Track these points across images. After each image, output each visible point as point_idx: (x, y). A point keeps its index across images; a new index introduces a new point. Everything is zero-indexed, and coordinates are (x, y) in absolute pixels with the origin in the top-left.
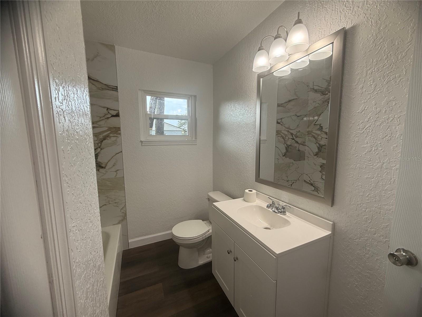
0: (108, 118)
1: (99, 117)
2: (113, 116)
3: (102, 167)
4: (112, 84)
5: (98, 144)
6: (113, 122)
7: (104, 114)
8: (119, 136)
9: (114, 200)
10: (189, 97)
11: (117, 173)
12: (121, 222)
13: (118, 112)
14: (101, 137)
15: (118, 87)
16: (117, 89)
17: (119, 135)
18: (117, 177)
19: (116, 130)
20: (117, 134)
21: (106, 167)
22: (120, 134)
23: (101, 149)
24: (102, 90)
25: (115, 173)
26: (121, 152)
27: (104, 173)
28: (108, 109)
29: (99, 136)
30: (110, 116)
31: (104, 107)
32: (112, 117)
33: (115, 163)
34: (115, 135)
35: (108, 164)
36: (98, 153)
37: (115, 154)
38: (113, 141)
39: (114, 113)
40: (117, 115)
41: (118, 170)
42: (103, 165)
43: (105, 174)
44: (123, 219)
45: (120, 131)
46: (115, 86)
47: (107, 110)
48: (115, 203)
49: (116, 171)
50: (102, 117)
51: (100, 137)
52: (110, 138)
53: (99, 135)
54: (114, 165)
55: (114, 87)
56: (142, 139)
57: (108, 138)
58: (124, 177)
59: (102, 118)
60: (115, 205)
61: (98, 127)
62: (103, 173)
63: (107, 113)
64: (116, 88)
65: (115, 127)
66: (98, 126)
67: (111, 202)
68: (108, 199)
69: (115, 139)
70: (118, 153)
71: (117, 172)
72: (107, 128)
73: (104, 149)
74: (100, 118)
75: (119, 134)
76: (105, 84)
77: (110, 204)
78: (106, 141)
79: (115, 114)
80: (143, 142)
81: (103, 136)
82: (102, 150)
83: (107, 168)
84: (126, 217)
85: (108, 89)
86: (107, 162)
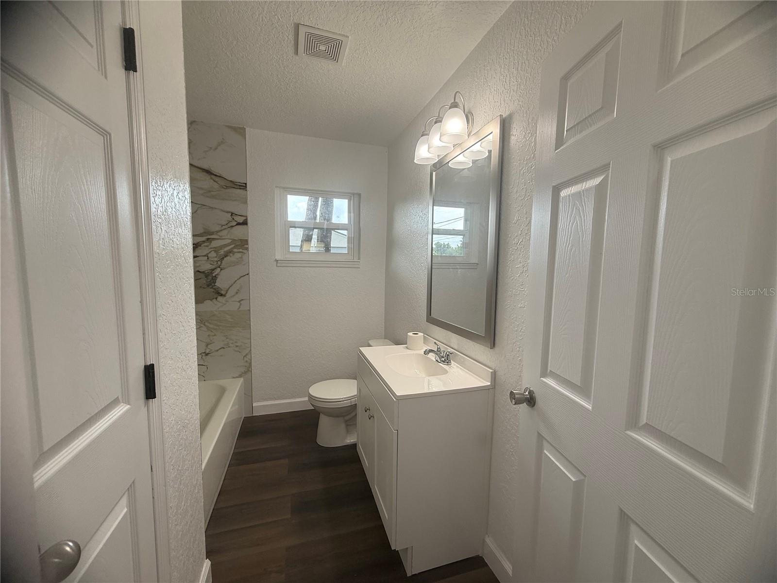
0: (232, 226)
1: (221, 225)
2: (239, 224)
3: (222, 295)
4: (239, 180)
5: (218, 262)
6: (238, 232)
7: (228, 221)
8: (245, 251)
9: (236, 342)
10: (351, 197)
11: (241, 304)
12: (243, 375)
13: (246, 218)
14: (222, 252)
15: (248, 184)
16: (246, 187)
18: (240, 309)
19: (243, 244)
20: (243, 250)
21: (227, 295)
22: (247, 249)
23: (221, 269)
24: (226, 188)
25: (239, 304)
26: (248, 274)
27: (224, 302)
30: (234, 223)
31: (228, 212)
32: (237, 225)
33: (238, 290)
34: (241, 250)
35: (229, 291)
36: (217, 275)
37: (239, 277)
38: (237, 259)
39: (241, 220)
40: (245, 223)
41: (243, 300)
42: (223, 292)
43: (225, 304)
44: (246, 371)
45: (247, 244)
46: (244, 183)
47: (232, 215)
48: (237, 346)
49: (239, 301)
50: (224, 225)
51: (220, 253)
52: (233, 254)
53: (219, 250)
54: (237, 293)
55: (242, 184)
56: (278, 257)
57: (231, 255)
58: (250, 310)
59: (224, 227)
60: (237, 349)
61: (218, 239)
62: (222, 303)
64: (244, 185)
65: (241, 240)
66: (219, 237)
67: (231, 345)
68: (228, 340)
69: (240, 256)
70: (244, 276)
71: (242, 302)
72: (230, 241)
73: (224, 269)
75: (246, 249)
76: (230, 180)
77: (229, 347)
78: (228, 258)
79: (241, 222)
80: (279, 262)
81: (224, 252)
82: (223, 271)
83: (228, 295)
84: (250, 369)
85: (234, 188)
86: (228, 288)
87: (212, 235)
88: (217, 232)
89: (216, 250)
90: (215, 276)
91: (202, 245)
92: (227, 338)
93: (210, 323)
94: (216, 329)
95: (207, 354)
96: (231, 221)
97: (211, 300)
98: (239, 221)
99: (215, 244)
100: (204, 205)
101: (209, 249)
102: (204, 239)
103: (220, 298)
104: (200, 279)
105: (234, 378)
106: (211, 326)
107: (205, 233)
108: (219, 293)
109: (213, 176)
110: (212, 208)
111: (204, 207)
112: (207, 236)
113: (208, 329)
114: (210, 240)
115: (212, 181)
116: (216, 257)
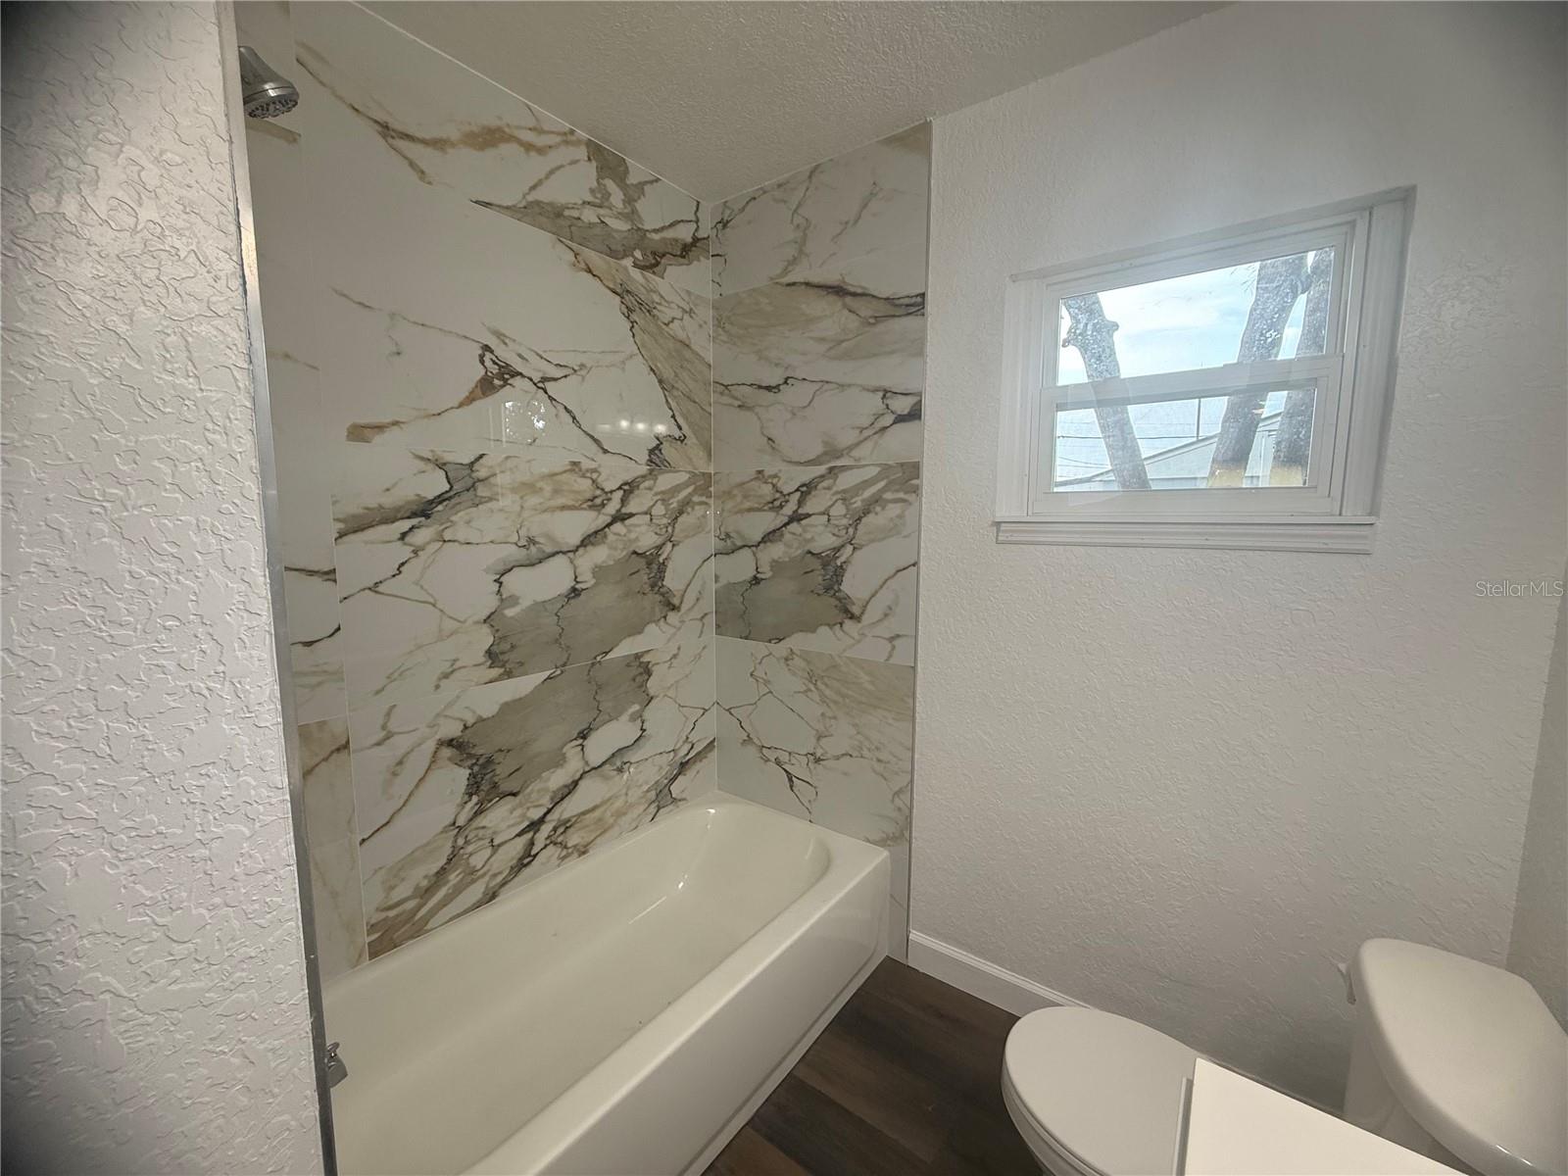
0: (884, 429)
1: (858, 428)
2: (900, 419)
3: (852, 617)
4: (905, 289)
5: (848, 529)
6: (896, 444)
7: (874, 415)
8: (911, 497)
9: (877, 749)
11: (894, 647)
12: (889, 842)
13: (919, 398)
14: (858, 503)
15: (929, 297)
16: (923, 304)
17: (914, 495)
18: (891, 661)
19: (907, 477)
20: (906, 493)
21: (864, 617)
22: (916, 490)
23: (854, 548)
24: (875, 324)
25: (890, 646)
26: (914, 565)
27: (857, 637)
28: (888, 395)
29: (852, 501)
30: (888, 419)
31: (875, 390)
32: (894, 423)
33: (890, 608)
34: (901, 495)
35: (868, 607)
36: (845, 562)
37: (894, 571)
38: (892, 519)
39: (902, 405)
40: (915, 414)
41: (898, 636)
42: (856, 610)
43: (859, 641)
44: (897, 835)
45: (918, 478)
46: (917, 296)
47: (884, 397)
48: (879, 760)
49: (891, 639)
50: (866, 428)
51: (855, 505)
52: (884, 508)
53: (852, 498)
54: (886, 615)
55: (913, 300)
56: (1000, 516)
57: (878, 509)
58: (914, 668)
59: (866, 433)
60: (879, 767)
61: (851, 467)
62: (853, 638)
63: (881, 412)
64: (919, 299)
65: (902, 465)
66: (853, 463)
67: (865, 752)
68: (859, 737)
69: (898, 512)
70: (904, 569)
71: (897, 642)
72: (878, 469)
73: (861, 546)
74: (861, 432)
75: (915, 492)
76: (884, 296)
77: (862, 757)
78: (870, 518)
79: (906, 412)
80: (1003, 527)
81: (863, 501)
82: (858, 553)
83: (866, 619)
84: (907, 835)
85: (894, 316)
86: (867, 599)
87: (838, 458)
88: (850, 448)
89: (845, 497)
90: (841, 566)
91: (820, 486)
92: (858, 733)
93: (826, 685)
94: (835, 702)
95: (818, 760)
96: (883, 414)
97: (831, 626)
98: (899, 413)
99: (846, 481)
100: (827, 382)
101: (834, 494)
102: (822, 469)
103: (848, 624)
104: (812, 571)
105: (868, 841)
106: (828, 692)
107: (825, 453)
108: (847, 612)
109: (848, 299)
110: (842, 386)
111: (826, 386)
112: (829, 461)
113: (824, 699)
114: (836, 471)
115: (846, 312)
116: (845, 516)
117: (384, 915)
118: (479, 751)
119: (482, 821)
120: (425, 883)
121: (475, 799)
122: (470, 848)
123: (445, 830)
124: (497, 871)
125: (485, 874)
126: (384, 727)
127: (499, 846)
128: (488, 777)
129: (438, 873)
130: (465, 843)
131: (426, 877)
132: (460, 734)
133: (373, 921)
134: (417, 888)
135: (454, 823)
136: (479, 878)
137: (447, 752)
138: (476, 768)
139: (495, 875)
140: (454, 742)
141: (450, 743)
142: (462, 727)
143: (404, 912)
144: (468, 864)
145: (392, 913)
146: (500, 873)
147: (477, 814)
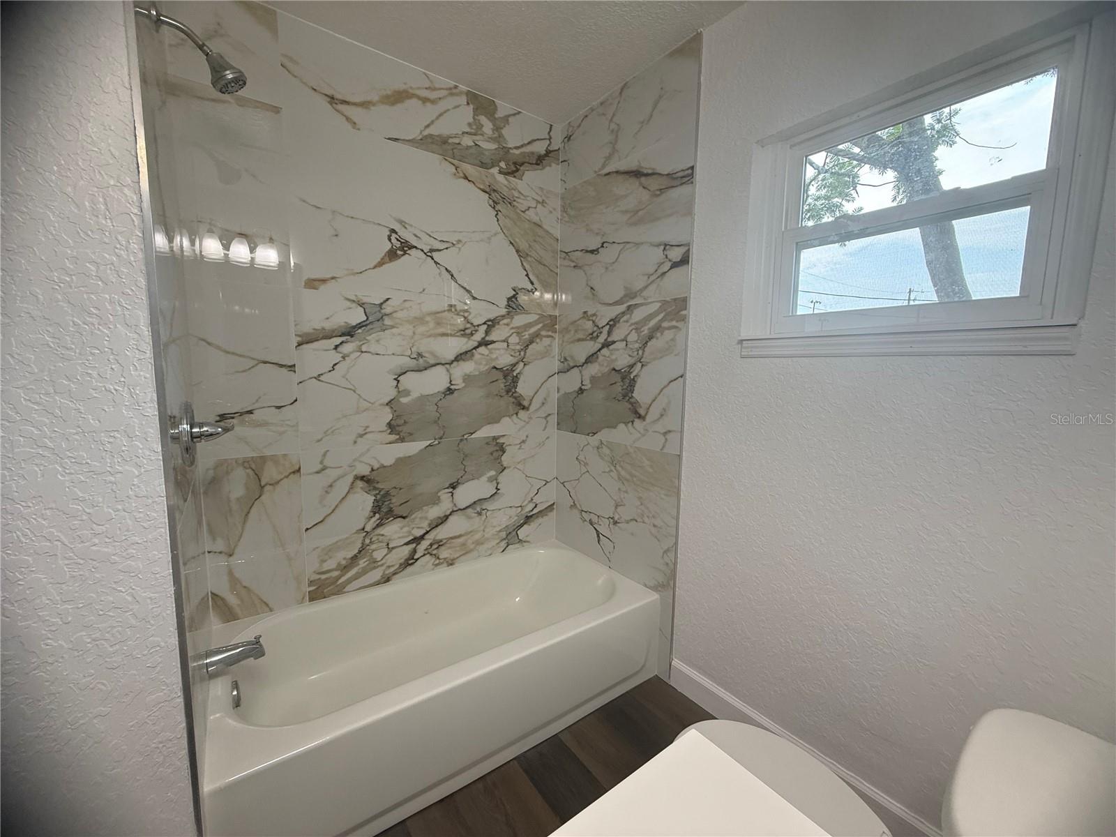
0: (664, 273)
1: (647, 274)
2: (675, 265)
3: (640, 417)
4: (683, 164)
5: (638, 350)
6: (672, 283)
7: (658, 264)
8: (679, 324)
9: (654, 517)
11: (667, 440)
12: (660, 589)
13: (687, 248)
14: (646, 331)
15: (698, 170)
16: (692, 175)
17: (683, 322)
18: (665, 451)
19: (677, 309)
20: (677, 321)
22: (684, 319)
23: (642, 366)
24: (662, 193)
25: (663, 439)
26: (681, 377)
27: (642, 431)
28: (668, 247)
29: (642, 330)
30: (668, 265)
31: (658, 245)
32: (671, 268)
33: (665, 410)
34: (674, 323)
35: (650, 409)
36: (636, 376)
37: (668, 382)
38: (667, 342)
39: (676, 254)
40: (685, 261)
41: (670, 431)
42: (642, 412)
43: (643, 435)
44: (666, 583)
45: (686, 309)
46: (688, 169)
47: (664, 249)
48: (654, 526)
49: (665, 434)
50: (652, 274)
51: (643, 333)
52: (662, 333)
54: (662, 415)
55: (686, 172)
57: (658, 335)
58: (680, 456)
59: (652, 278)
60: (654, 530)
61: (642, 305)
62: (640, 432)
63: (662, 261)
64: (690, 171)
65: (675, 300)
66: (643, 301)
67: (646, 520)
68: (642, 507)
69: (672, 336)
70: (675, 380)
71: (668, 436)
72: (659, 305)
73: (647, 364)
74: (649, 278)
75: (683, 320)
76: (666, 173)
77: (643, 522)
78: (653, 342)
79: (679, 260)
80: (746, 344)
81: (649, 329)
82: (644, 369)
83: (648, 419)
84: (672, 583)
85: (673, 187)
86: (650, 403)
87: (633, 298)
88: (641, 290)
89: (637, 327)
90: (634, 379)
91: (621, 321)
92: (642, 504)
93: (622, 467)
94: (627, 480)
95: (615, 523)
96: (664, 262)
97: (626, 423)
98: (674, 261)
99: (638, 315)
100: (628, 243)
101: (630, 326)
102: (623, 308)
103: (637, 422)
104: (615, 383)
105: (646, 586)
106: (623, 473)
107: (625, 296)
108: (637, 414)
109: (643, 179)
110: (637, 244)
111: (628, 246)
112: (628, 301)
113: (620, 478)
114: (632, 308)
115: (641, 189)
116: (637, 342)
117: (318, 577)
118: (379, 486)
119: (380, 531)
120: (344, 562)
121: (377, 516)
122: (373, 547)
123: (358, 532)
124: (391, 564)
125: (382, 565)
126: (321, 463)
127: (393, 548)
128: (386, 503)
129: (352, 558)
130: (370, 542)
131: (345, 559)
132: (368, 473)
133: (312, 579)
134: (339, 564)
135: (363, 529)
136: (378, 567)
137: (360, 484)
138: (378, 496)
139: (389, 567)
140: (365, 479)
141: (362, 478)
142: (370, 469)
143: (331, 577)
144: (372, 556)
145: (323, 577)
146: (393, 566)
147: (378, 526)
